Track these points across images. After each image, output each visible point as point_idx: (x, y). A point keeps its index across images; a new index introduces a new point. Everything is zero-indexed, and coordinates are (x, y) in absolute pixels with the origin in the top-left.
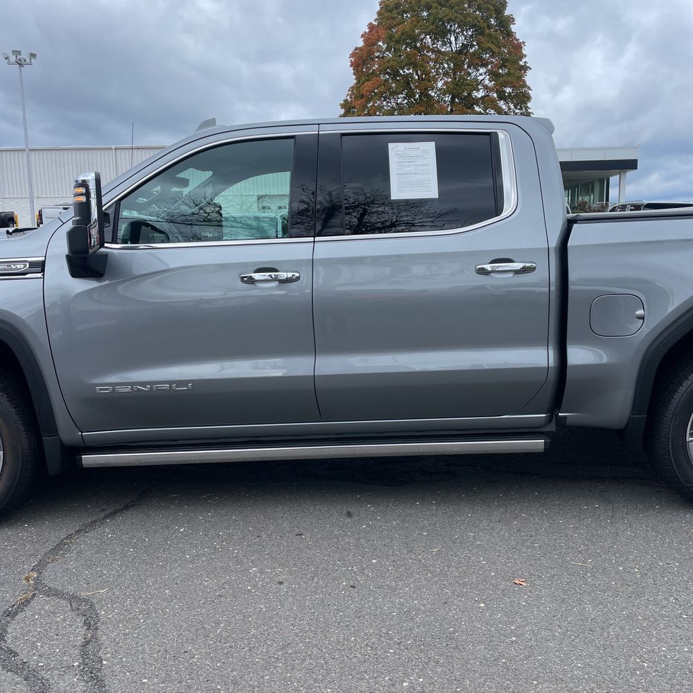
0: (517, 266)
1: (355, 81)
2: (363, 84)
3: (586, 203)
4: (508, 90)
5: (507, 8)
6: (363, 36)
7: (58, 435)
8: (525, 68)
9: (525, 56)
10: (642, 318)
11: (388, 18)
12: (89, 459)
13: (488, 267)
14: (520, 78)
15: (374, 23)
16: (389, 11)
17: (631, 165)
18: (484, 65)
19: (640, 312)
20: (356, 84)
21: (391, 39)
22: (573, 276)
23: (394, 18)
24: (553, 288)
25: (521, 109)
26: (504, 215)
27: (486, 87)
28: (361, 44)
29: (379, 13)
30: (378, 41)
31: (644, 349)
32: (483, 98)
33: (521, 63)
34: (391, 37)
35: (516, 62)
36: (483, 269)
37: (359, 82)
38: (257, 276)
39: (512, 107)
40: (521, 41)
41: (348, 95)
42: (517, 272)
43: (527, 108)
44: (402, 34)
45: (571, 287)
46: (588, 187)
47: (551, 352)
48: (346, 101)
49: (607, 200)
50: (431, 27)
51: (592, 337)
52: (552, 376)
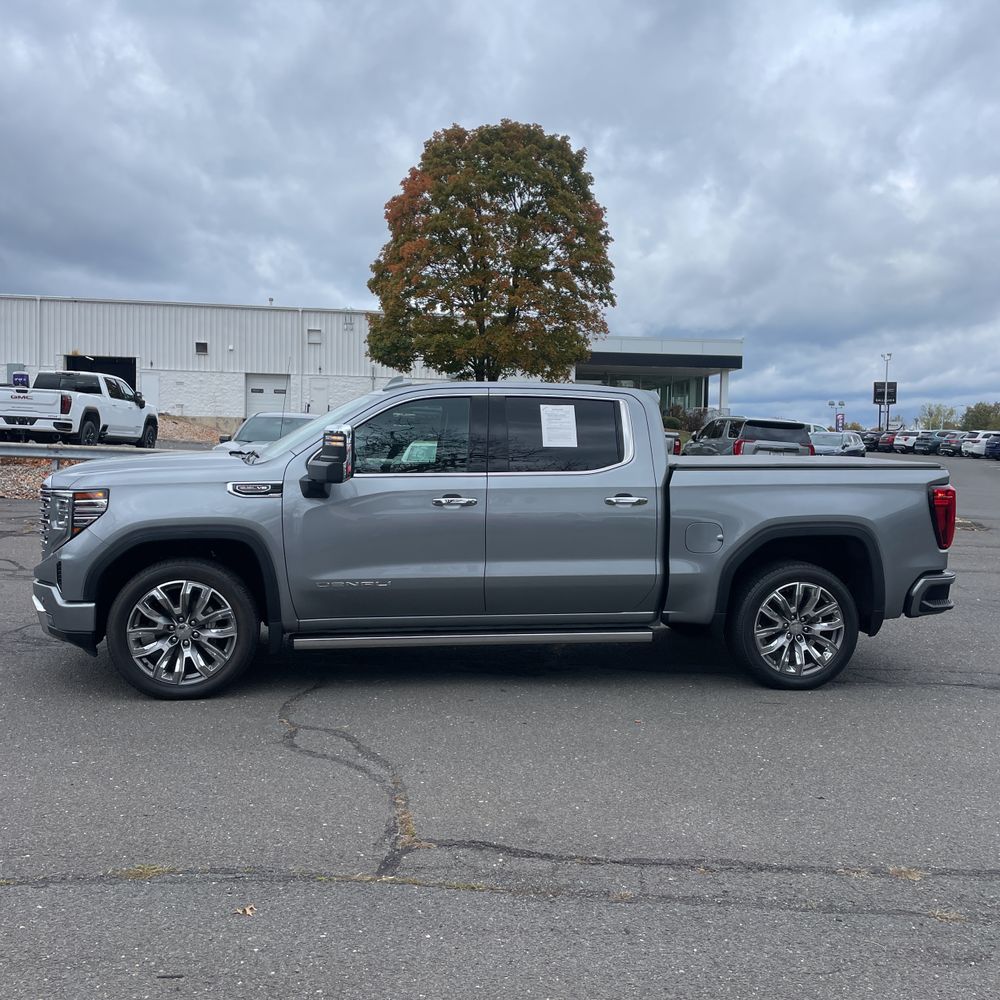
0: (634, 499)
1: (391, 239)
2: (402, 244)
3: (679, 407)
4: (585, 265)
5: (585, 165)
6: (403, 183)
7: (280, 620)
8: (607, 239)
9: (606, 225)
10: (721, 540)
11: (436, 166)
12: (299, 642)
13: (614, 500)
14: (601, 252)
15: (419, 169)
16: (438, 156)
17: (734, 363)
18: (556, 231)
19: (720, 536)
20: (392, 242)
21: (440, 192)
22: (673, 508)
23: (445, 165)
24: (659, 517)
25: (601, 289)
26: (624, 462)
27: (557, 259)
28: (400, 191)
29: (424, 157)
30: (424, 192)
31: (723, 563)
32: (553, 271)
33: (602, 232)
34: (440, 190)
35: (595, 232)
36: (610, 501)
37: (396, 240)
38: (443, 501)
39: (591, 286)
40: (601, 206)
41: (381, 255)
42: (633, 504)
43: (608, 288)
44: (455, 187)
45: (672, 516)
46: (682, 387)
47: (658, 564)
48: (378, 262)
49: (706, 405)
50: (491, 182)
51: (688, 554)
52: (659, 582)
